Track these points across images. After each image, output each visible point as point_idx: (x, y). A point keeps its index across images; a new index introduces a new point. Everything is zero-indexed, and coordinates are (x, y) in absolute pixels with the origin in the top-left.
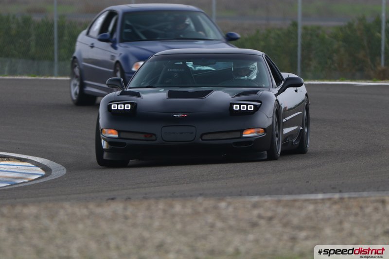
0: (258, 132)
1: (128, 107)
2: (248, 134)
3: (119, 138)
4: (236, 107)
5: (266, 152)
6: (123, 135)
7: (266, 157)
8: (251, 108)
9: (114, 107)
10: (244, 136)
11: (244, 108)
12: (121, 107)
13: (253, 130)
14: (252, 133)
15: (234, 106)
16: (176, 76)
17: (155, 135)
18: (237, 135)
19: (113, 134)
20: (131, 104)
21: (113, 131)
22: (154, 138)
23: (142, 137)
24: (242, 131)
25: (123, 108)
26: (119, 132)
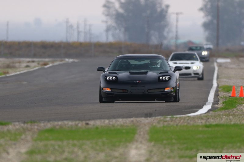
0: (171, 89)
1: (114, 78)
2: (167, 90)
3: (111, 92)
4: (161, 78)
5: (173, 98)
6: (113, 90)
7: (173, 100)
8: (167, 78)
9: (108, 78)
10: (165, 90)
11: (164, 78)
12: (111, 78)
13: (169, 88)
14: (168, 89)
15: (160, 78)
16: (124, 66)
17: (127, 90)
18: (162, 90)
19: (109, 90)
20: (116, 77)
21: (108, 89)
22: (127, 91)
23: (121, 91)
24: (164, 88)
25: (112, 79)
26: (111, 89)
